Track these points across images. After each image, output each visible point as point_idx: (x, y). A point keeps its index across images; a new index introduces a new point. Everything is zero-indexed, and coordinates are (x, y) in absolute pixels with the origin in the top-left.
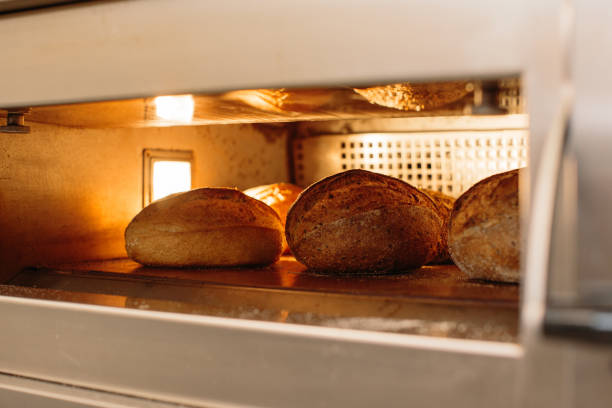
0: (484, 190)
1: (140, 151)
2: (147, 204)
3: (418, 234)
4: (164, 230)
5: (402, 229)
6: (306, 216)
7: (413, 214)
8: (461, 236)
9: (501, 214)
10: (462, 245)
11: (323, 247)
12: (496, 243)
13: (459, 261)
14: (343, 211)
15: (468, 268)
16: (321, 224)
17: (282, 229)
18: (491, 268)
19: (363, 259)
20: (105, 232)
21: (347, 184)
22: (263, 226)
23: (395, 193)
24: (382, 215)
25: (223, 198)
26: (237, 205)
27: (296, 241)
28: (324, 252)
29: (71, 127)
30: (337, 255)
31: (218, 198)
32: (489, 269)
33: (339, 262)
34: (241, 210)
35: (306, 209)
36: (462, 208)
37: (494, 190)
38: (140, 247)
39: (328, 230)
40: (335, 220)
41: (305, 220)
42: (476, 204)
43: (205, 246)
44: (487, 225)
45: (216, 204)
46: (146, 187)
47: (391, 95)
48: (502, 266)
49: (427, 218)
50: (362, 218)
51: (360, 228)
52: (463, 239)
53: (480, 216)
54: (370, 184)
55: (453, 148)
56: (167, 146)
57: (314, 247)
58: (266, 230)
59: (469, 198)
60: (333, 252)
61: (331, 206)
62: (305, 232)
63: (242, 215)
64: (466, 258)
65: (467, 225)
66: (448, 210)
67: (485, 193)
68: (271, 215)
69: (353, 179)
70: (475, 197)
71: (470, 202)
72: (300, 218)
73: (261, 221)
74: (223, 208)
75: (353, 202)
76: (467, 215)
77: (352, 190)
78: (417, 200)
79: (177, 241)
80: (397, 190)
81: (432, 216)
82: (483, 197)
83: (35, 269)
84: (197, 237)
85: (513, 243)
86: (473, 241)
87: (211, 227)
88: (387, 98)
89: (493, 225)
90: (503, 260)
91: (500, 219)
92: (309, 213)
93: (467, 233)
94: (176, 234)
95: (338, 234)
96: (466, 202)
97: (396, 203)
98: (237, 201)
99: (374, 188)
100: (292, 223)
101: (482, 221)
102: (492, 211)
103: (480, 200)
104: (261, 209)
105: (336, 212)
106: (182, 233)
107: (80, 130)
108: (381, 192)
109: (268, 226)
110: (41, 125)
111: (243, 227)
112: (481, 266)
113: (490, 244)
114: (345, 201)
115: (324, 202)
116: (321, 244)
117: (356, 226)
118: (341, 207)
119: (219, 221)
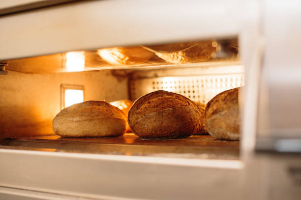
0: (221, 97)
1: (59, 85)
2: (63, 108)
3: (190, 119)
4: (71, 119)
5: (183, 117)
6: (137, 112)
7: (188, 110)
8: (210, 119)
9: (229, 108)
10: (211, 123)
11: (146, 126)
12: (228, 122)
13: (210, 130)
14: (155, 109)
15: (214, 134)
16: (145, 115)
17: (126, 119)
18: (225, 133)
19: (165, 131)
20: (43, 122)
21: (156, 97)
22: (117, 117)
23: (179, 101)
24: (173, 110)
25: (98, 105)
26: (105, 108)
27: (133, 123)
28: (146, 128)
29: (27, 73)
30: (153, 129)
31: (96, 105)
33: (153, 133)
34: (107, 111)
35: (138, 108)
36: (211, 106)
37: (226, 97)
38: (60, 128)
39: (148, 118)
40: (151, 113)
41: (137, 114)
42: (217, 104)
43: (90, 127)
44: (223, 113)
45: (95, 108)
46: (62, 102)
47: (176, 57)
48: (230, 132)
49: (194, 112)
50: (164, 112)
51: (163, 117)
52: (212, 120)
53: (219, 109)
54: (167, 96)
55: (204, 83)
56: (72, 83)
57: (142, 126)
59: (214, 101)
60: (151, 128)
61: (149, 106)
62: (137, 119)
63: (108, 113)
64: (213, 129)
65: (213, 114)
66: (203, 110)
67: (221, 99)
68: (121, 113)
69: (159, 95)
70: (217, 101)
71: (215, 103)
72: (134, 113)
73: (116, 116)
74: (99, 109)
75: (159, 105)
76: (213, 109)
77: (159, 99)
78: (189, 104)
79: (77, 125)
80: (180, 99)
81: (196, 112)
82: (221, 100)
83: (11, 139)
84: (86, 123)
85: (235, 121)
86: (216, 121)
87: (93, 118)
88: (174, 59)
89: (226, 113)
90: (230, 129)
91: (229, 110)
92: (139, 110)
93: (214, 117)
95: (153, 119)
96: (212, 103)
97: (180, 105)
98: (105, 107)
99: (169, 98)
100: (131, 115)
101: (220, 111)
102: (225, 106)
103: (219, 102)
104: (116, 110)
105: (152, 110)
106: (79, 121)
107: (31, 75)
108: (173, 100)
109: (120, 118)
110: (12, 72)
111: (108, 118)
112: (220, 132)
113: (224, 122)
114: (156, 104)
115: (146, 105)
116: (145, 124)
117: (161, 116)
118: (154, 107)
119: (97, 115)
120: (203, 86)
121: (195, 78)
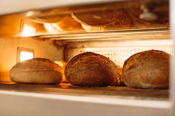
0: (135, 57)
1: (16, 48)
2: (18, 62)
3: (111, 73)
5: (106, 71)
7: (109, 66)
8: (127, 72)
9: (142, 64)
10: (128, 75)
11: (78, 76)
12: (142, 74)
13: (126, 81)
14: (86, 64)
15: (130, 84)
16: (78, 69)
18: (139, 83)
19: (92, 81)
20: (3, 73)
21: (86, 56)
22: (57, 71)
24: (99, 66)
28: (78, 78)
30: (83, 79)
31: (42, 61)
32: (138, 83)
33: (83, 82)
34: (50, 65)
35: (72, 64)
36: (128, 63)
37: (139, 57)
38: (15, 76)
39: (80, 71)
40: (83, 67)
41: (72, 67)
43: (37, 76)
44: (138, 68)
45: (41, 63)
48: (143, 82)
49: (113, 68)
50: (92, 67)
51: (91, 70)
52: (129, 73)
53: (135, 65)
54: (94, 56)
57: (75, 76)
58: (58, 72)
59: (130, 60)
60: (82, 78)
61: (81, 62)
62: (72, 71)
63: (50, 67)
64: (130, 80)
65: (130, 68)
68: (59, 68)
69: (88, 55)
70: (132, 60)
72: (70, 67)
73: (56, 69)
74: (44, 64)
75: (89, 62)
76: (130, 65)
77: (88, 58)
78: (110, 62)
79: (27, 74)
80: (103, 59)
84: (34, 73)
86: (132, 74)
87: (39, 70)
89: (140, 68)
91: (143, 66)
93: (130, 71)
94: (27, 72)
95: (84, 72)
97: (103, 63)
98: (49, 63)
99: (96, 57)
100: (67, 68)
101: (136, 67)
102: (139, 63)
103: (134, 60)
104: (56, 66)
105: (83, 65)
106: (29, 72)
108: (98, 59)
109: (58, 71)
111: (50, 70)
112: (135, 82)
113: (139, 74)
114: (86, 61)
115: (79, 61)
116: (77, 76)
117: (90, 69)
119: (42, 68)
120: (115, 54)
121: (110, 49)
